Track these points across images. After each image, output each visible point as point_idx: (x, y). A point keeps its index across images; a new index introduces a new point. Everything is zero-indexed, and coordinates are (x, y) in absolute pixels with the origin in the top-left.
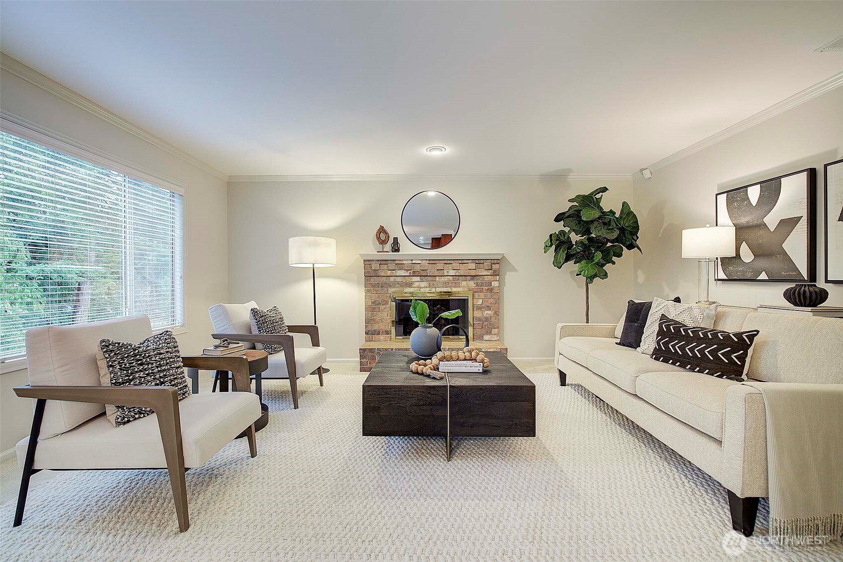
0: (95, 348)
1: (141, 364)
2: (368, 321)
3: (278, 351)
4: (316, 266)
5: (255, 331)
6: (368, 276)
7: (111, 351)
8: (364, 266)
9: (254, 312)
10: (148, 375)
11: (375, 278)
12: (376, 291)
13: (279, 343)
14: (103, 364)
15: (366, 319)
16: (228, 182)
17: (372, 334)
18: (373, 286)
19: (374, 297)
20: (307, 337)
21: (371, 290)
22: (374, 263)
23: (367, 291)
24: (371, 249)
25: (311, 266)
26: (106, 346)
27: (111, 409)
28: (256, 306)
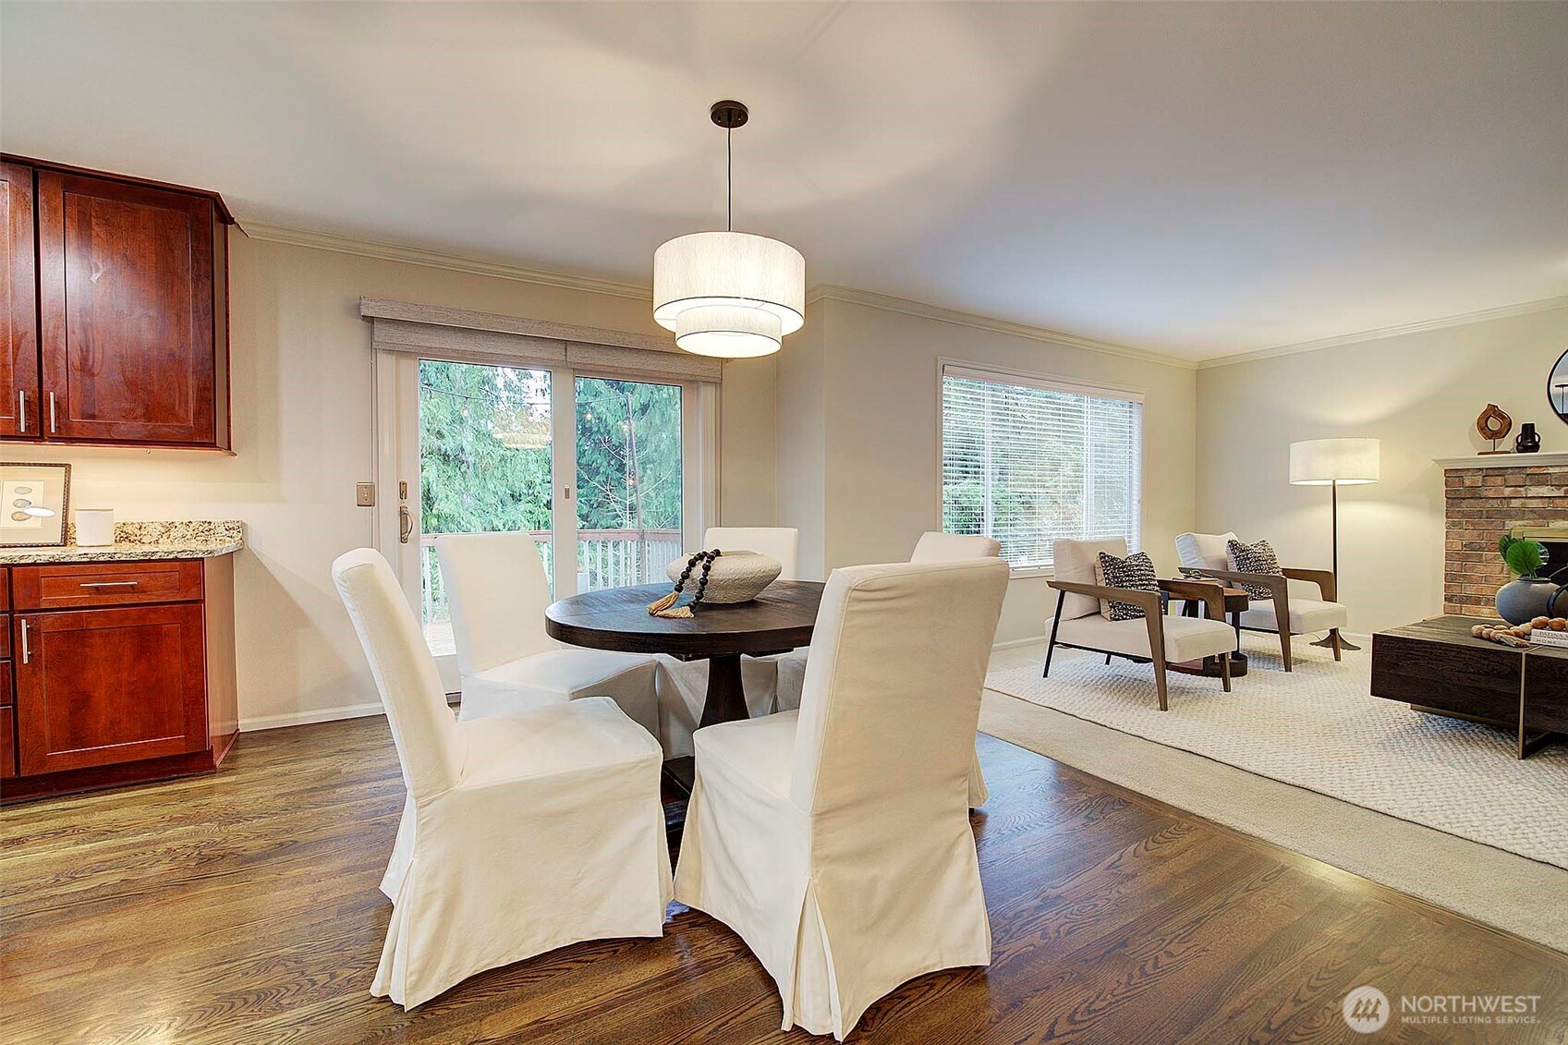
0: (1094, 559)
1: (1128, 576)
2: (1450, 578)
3: (1265, 598)
4: (1337, 482)
5: (1233, 568)
6: (1454, 498)
7: (1107, 562)
8: (1446, 481)
9: (1233, 545)
10: (1132, 585)
11: (1472, 501)
12: (1473, 524)
13: (1268, 586)
14: (1100, 571)
15: (1446, 574)
16: (1197, 371)
17: (1461, 602)
18: (1465, 515)
19: (1469, 535)
20: (1314, 587)
21: (1460, 523)
22: (1470, 473)
23: (1451, 526)
24: (1467, 449)
25: (1331, 483)
26: (1103, 556)
27: (1105, 607)
28: (1233, 537)
